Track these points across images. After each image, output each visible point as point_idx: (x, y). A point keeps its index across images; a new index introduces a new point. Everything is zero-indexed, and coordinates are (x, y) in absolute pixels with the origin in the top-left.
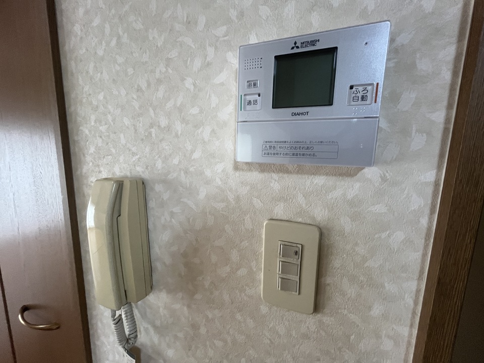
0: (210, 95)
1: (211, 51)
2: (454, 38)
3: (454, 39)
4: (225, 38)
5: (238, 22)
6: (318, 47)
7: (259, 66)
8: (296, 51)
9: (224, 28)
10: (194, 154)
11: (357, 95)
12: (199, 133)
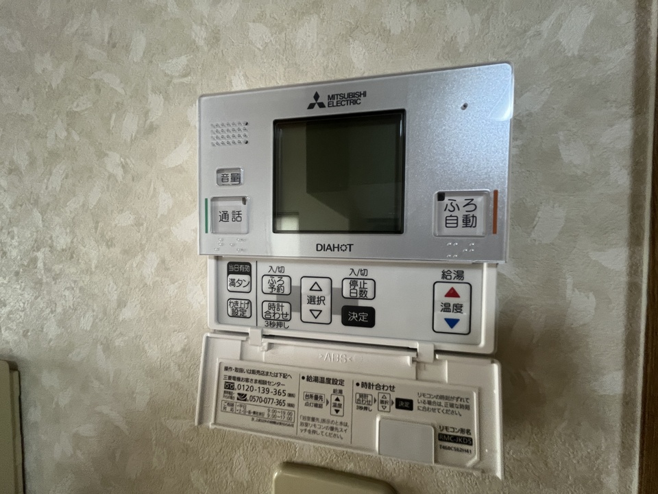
0: (155, 189)
1: (156, 102)
2: (627, 108)
3: (628, 110)
4: (185, 80)
5: (209, 51)
6: (365, 106)
7: (242, 140)
8: (317, 112)
9: (183, 60)
10: (124, 310)
11: (453, 214)
12: (135, 265)
